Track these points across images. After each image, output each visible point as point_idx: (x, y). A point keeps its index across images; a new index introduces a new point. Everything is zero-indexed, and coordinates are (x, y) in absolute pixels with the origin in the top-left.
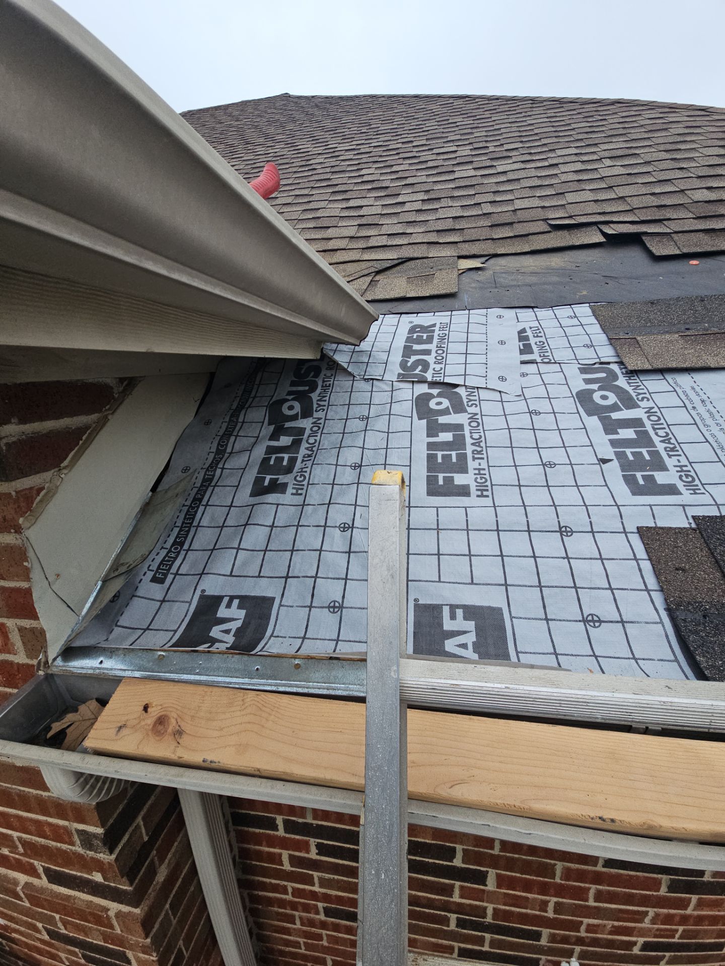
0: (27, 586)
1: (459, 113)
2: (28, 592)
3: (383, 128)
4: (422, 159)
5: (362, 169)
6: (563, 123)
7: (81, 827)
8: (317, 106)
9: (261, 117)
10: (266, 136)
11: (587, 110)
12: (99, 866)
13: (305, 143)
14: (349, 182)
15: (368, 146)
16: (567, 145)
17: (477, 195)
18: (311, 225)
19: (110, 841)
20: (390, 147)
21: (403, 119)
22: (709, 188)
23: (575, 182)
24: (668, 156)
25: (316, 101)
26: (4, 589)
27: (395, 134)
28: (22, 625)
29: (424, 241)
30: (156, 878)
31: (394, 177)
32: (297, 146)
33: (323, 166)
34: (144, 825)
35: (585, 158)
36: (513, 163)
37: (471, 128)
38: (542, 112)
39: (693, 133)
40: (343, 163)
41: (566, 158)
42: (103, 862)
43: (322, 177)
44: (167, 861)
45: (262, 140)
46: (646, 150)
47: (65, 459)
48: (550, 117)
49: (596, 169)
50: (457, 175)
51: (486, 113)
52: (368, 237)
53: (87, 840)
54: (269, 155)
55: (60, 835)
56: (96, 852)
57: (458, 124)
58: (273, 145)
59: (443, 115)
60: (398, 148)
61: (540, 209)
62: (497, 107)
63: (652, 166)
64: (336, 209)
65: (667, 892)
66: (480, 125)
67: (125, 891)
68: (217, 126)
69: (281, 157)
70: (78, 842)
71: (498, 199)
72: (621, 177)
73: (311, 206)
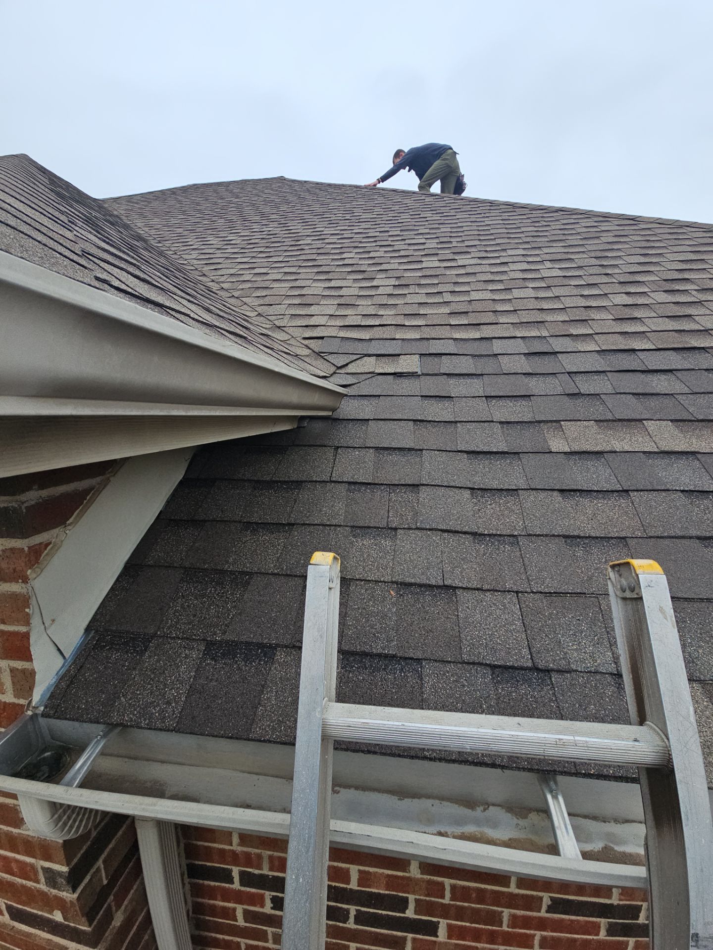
0: (25, 631)
1: (429, 209)
2: (27, 636)
3: (364, 217)
4: (396, 248)
5: (344, 253)
6: (515, 226)
7: (47, 864)
8: (308, 191)
9: (259, 196)
10: (262, 215)
11: (535, 216)
12: (61, 905)
13: (296, 224)
14: (332, 264)
15: (350, 232)
16: (516, 246)
17: (440, 285)
18: (297, 301)
19: (73, 879)
20: (370, 235)
21: (382, 210)
22: (627, 293)
23: (521, 280)
24: (598, 262)
25: (308, 186)
26: (3, 632)
27: (374, 223)
28: (15, 666)
29: (393, 323)
30: (113, 922)
31: (371, 262)
32: (289, 226)
33: (310, 247)
34: (105, 868)
35: (530, 259)
36: (472, 258)
37: (439, 224)
38: (499, 214)
39: (620, 242)
40: (328, 246)
41: (515, 257)
42: (65, 900)
43: (309, 257)
44: (123, 907)
45: (258, 218)
46: (580, 256)
47: (71, 517)
48: (504, 220)
49: (538, 270)
50: (424, 265)
51: (451, 211)
52: (345, 315)
53: (52, 877)
54: (264, 233)
55: (27, 872)
56: (59, 890)
57: (428, 219)
58: (267, 223)
59: (416, 210)
60: (376, 236)
61: (491, 301)
62: (461, 207)
63: (583, 271)
64: (318, 288)
65: (606, 936)
66: (446, 222)
67: (84, 932)
68: (219, 201)
69: (274, 236)
70: (43, 880)
71: (457, 290)
72: (557, 278)
73: (297, 284)
